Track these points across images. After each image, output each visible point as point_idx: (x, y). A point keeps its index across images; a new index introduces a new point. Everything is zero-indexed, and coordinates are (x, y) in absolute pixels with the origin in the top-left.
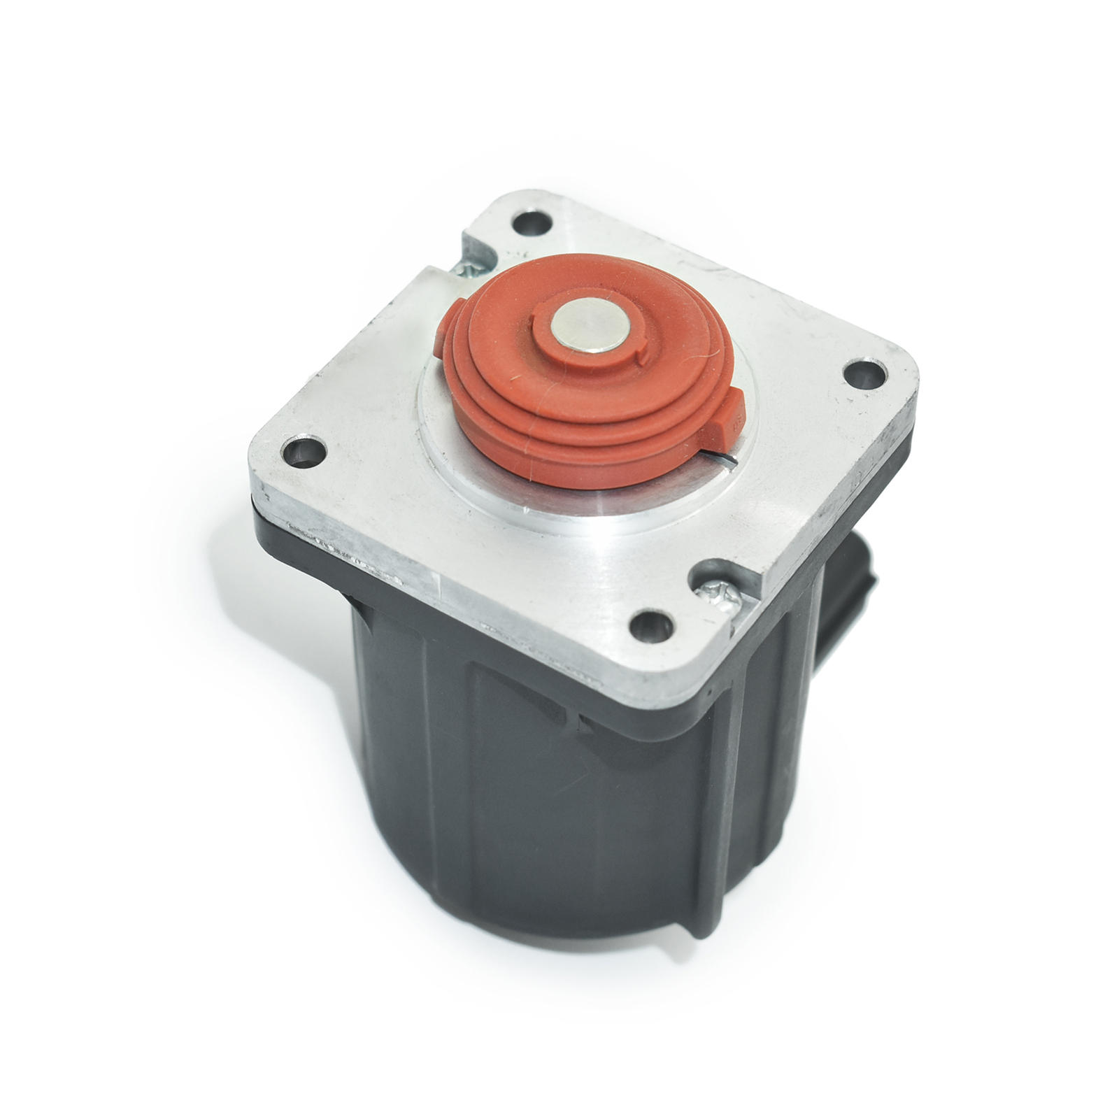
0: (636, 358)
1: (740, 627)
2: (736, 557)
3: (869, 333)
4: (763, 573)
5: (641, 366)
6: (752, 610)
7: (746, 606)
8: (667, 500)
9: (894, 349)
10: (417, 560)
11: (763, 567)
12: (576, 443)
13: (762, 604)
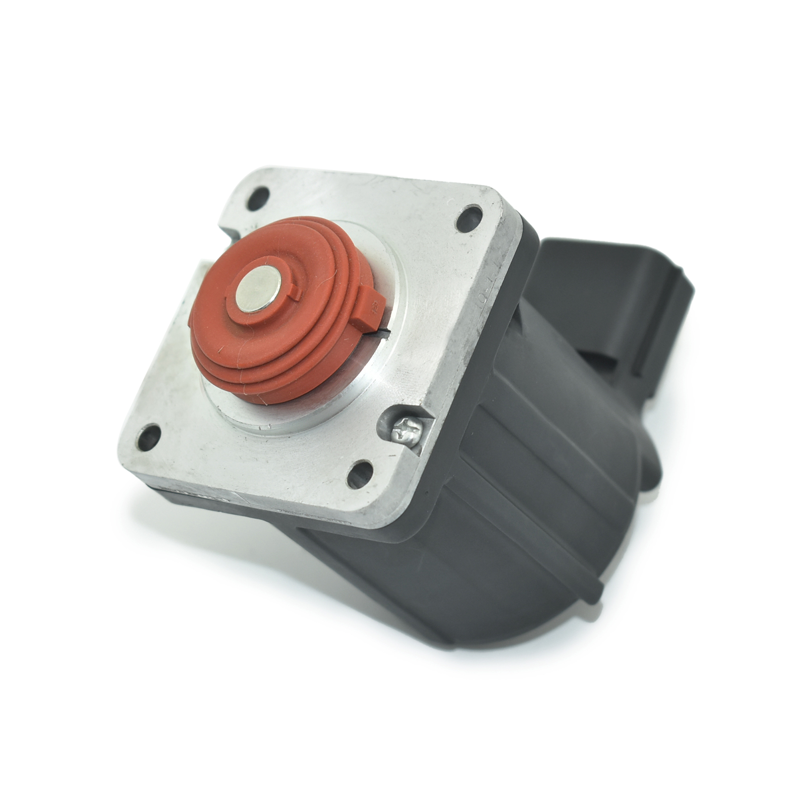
0: (290, 299)
1: (425, 444)
2: (403, 400)
3: (468, 185)
4: (420, 404)
5: (297, 302)
6: (430, 428)
7: (425, 427)
8: (350, 381)
9: (485, 190)
10: (220, 487)
11: (420, 400)
12: (268, 377)
13: (437, 420)
